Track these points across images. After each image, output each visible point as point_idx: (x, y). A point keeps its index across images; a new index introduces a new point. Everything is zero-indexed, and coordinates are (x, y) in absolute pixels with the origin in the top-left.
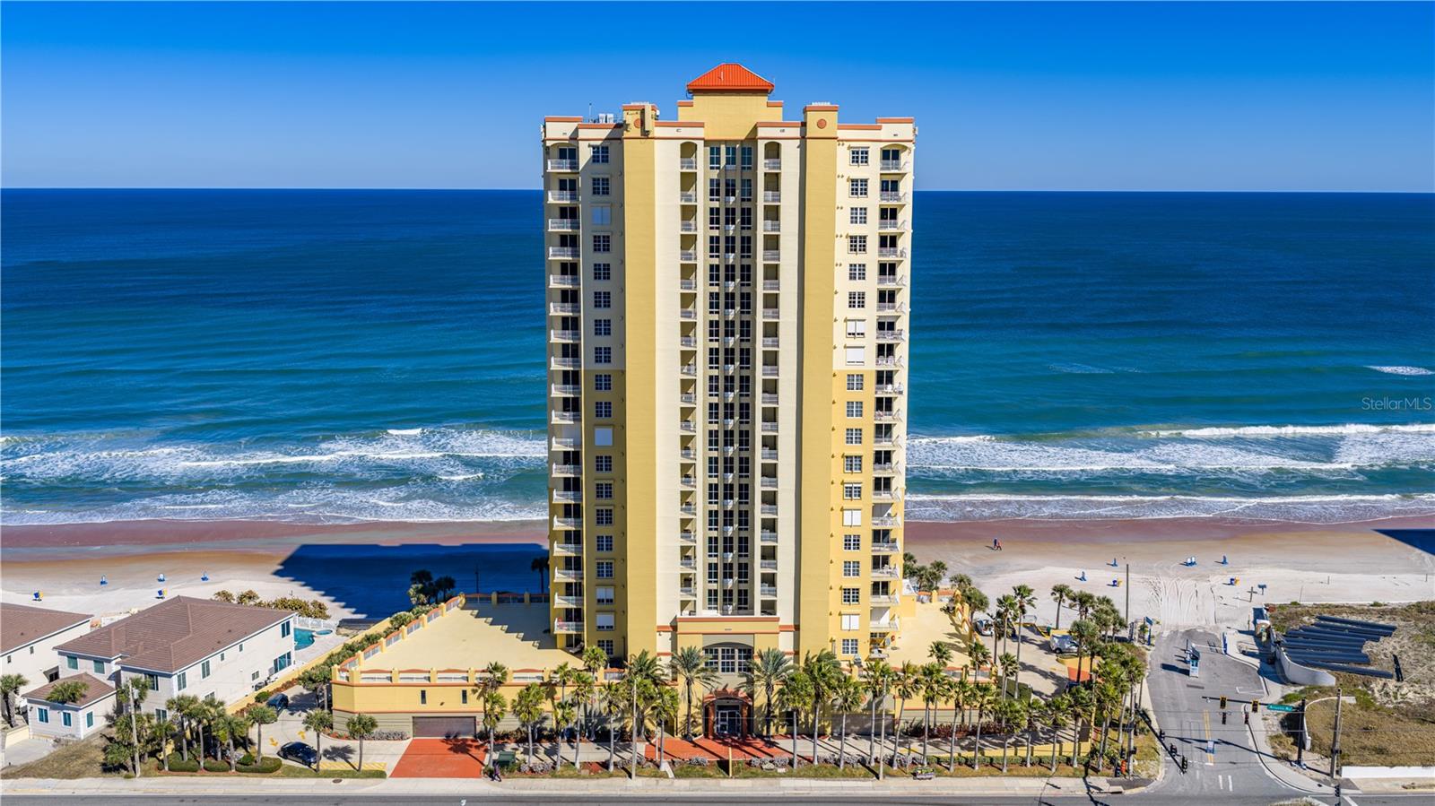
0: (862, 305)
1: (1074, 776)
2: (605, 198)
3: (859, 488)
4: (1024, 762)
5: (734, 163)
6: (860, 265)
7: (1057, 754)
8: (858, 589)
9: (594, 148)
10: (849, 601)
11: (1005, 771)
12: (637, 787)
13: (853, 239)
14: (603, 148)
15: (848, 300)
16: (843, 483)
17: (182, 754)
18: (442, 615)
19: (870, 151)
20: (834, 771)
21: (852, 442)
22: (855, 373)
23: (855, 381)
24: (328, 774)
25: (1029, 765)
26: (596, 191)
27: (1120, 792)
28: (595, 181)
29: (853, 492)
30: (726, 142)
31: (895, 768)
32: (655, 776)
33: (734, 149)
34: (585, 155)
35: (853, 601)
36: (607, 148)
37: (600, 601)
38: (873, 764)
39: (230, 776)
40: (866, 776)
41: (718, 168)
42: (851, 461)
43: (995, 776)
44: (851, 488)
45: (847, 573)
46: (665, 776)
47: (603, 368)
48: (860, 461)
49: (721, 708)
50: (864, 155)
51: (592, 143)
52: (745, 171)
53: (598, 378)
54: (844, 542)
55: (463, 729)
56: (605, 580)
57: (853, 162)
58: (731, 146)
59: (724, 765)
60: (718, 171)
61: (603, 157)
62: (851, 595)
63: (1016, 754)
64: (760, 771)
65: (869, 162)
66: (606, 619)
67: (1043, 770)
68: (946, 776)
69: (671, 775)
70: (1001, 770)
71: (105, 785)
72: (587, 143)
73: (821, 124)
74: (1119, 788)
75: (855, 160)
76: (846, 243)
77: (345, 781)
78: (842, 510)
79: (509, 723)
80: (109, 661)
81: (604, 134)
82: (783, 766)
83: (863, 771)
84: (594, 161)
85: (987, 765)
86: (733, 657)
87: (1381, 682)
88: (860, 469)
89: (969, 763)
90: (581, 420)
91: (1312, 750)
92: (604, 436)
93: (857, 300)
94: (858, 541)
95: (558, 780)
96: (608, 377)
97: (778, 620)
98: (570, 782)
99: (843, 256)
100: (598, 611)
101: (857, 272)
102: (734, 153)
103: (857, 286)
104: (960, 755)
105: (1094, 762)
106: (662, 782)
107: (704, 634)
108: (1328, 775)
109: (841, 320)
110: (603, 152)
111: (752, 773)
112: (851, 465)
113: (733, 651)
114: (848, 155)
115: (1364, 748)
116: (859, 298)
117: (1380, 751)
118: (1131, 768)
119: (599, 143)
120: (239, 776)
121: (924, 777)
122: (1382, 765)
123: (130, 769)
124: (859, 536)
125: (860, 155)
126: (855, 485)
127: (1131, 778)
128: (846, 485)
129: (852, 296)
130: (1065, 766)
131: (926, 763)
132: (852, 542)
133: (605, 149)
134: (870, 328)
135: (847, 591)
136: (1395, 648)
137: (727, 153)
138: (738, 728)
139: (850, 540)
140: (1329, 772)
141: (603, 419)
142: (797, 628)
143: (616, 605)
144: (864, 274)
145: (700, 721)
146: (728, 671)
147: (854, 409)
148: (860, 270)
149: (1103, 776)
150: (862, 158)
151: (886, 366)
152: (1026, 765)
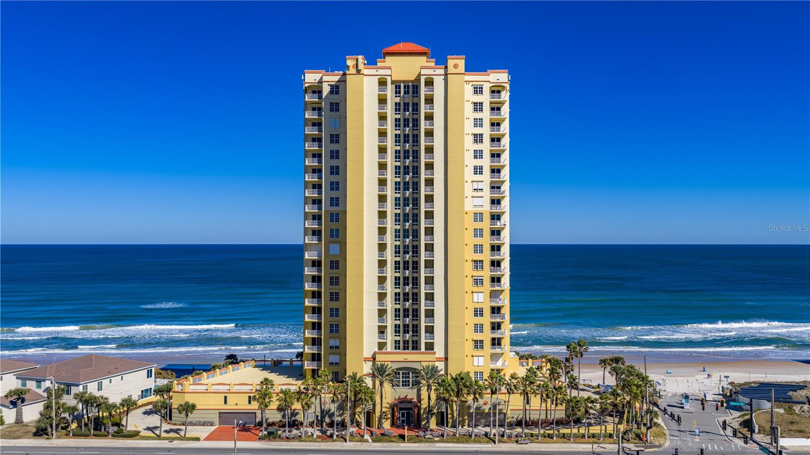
0: (481, 173)
1: (614, 443)
2: (337, 113)
3: (482, 279)
4: (583, 436)
5: (408, 93)
6: (479, 151)
7: (603, 432)
8: (482, 341)
9: (331, 86)
10: (477, 348)
11: (572, 440)
12: (350, 446)
13: (475, 135)
14: (336, 86)
15: (473, 170)
16: (472, 277)
17: (81, 429)
18: (241, 369)
19: (484, 87)
20: (468, 439)
21: (477, 253)
22: (478, 212)
23: (478, 217)
24: (165, 439)
25: (586, 438)
26: (332, 110)
27: (643, 450)
28: (332, 104)
29: (478, 282)
30: (404, 82)
31: (505, 438)
32: (360, 441)
33: (408, 86)
34: (326, 90)
35: (480, 348)
36: (338, 86)
37: (331, 347)
38: (492, 436)
39: (108, 439)
40: (487, 442)
41: (400, 96)
42: (477, 264)
43: (566, 443)
44: (477, 279)
45: (476, 331)
46: (367, 441)
47: (335, 209)
48: (482, 264)
49: (401, 409)
50: (481, 90)
51: (330, 83)
52: (415, 98)
53: (332, 215)
54: (474, 312)
55: (248, 421)
56: (334, 334)
57: (475, 93)
58: (407, 84)
59: (402, 437)
60: (399, 98)
61: (336, 91)
62: (478, 344)
63: (579, 432)
64: (424, 439)
65: (483, 93)
66: (334, 358)
67: (595, 440)
68: (536, 442)
69: (370, 441)
70: (570, 440)
71: (34, 442)
72: (328, 83)
73: (456, 66)
74: (643, 449)
75: (476, 92)
76: (472, 138)
77: (175, 442)
78: (472, 292)
79: (276, 417)
80: (44, 381)
81: (337, 78)
82: (437, 437)
83: (486, 439)
84: (331, 93)
85: (561, 438)
86: (409, 377)
87: (799, 406)
88: (482, 268)
89: (550, 436)
90: (322, 241)
91: (759, 433)
92: (335, 249)
93: (478, 170)
94: (482, 311)
95: (303, 443)
96: (337, 215)
97: (435, 353)
98: (309, 443)
99: (470, 145)
100: (330, 354)
101: (478, 154)
102: (408, 88)
103: (478, 162)
104: (544, 432)
105: (626, 436)
106: (364, 444)
107: (391, 362)
108: (770, 444)
109: (469, 182)
110: (336, 89)
111: (419, 440)
112: (477, 266)
113: (409, 374)
114: (472, 89)
115: (791, 430)
116: (479, 169)
117: (801, 431)
118: (649, 440)
119: (334, 83)
120: (113, 439)
121: (523, 442)
122: (802, 437)
123: (50, 434)
124: (482, 308)
125: (478, 90)
126: (479, 278)
127: (649, 445)
128: (474, 278)
129: (475, 168)
130: (608, 438)
131: (524, 436)
132: (478, 312)
133: (337, 87)
134: (486, 187)
135: (476, 342)
136: (807, 394)
137: (405, 88)
138: (412, 421)
139: (477, 311)
140: (770, 442)
141: (335, 239)
142: (446, 359)
143: (340, 350)
144: (482, 155)
145: (389, 416)
146: (406, 386)
147: (478, 233)
148: (479, 153)
149: (632, 443)
150: (479, 91)
151: (496, 210)
152: (585, 438)
